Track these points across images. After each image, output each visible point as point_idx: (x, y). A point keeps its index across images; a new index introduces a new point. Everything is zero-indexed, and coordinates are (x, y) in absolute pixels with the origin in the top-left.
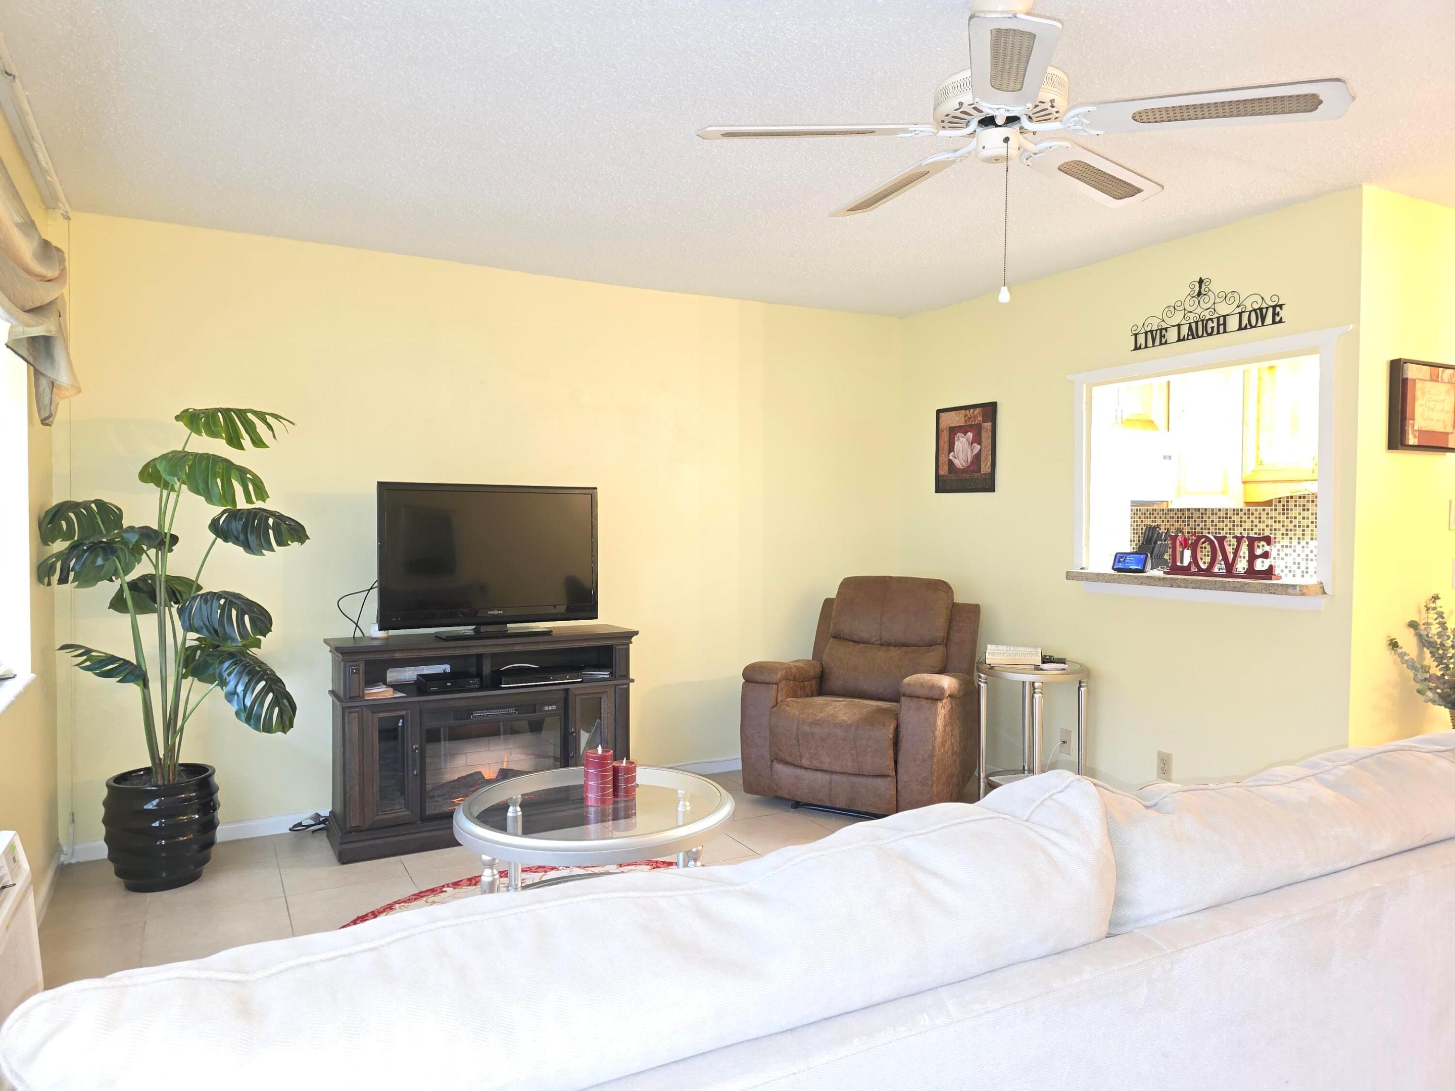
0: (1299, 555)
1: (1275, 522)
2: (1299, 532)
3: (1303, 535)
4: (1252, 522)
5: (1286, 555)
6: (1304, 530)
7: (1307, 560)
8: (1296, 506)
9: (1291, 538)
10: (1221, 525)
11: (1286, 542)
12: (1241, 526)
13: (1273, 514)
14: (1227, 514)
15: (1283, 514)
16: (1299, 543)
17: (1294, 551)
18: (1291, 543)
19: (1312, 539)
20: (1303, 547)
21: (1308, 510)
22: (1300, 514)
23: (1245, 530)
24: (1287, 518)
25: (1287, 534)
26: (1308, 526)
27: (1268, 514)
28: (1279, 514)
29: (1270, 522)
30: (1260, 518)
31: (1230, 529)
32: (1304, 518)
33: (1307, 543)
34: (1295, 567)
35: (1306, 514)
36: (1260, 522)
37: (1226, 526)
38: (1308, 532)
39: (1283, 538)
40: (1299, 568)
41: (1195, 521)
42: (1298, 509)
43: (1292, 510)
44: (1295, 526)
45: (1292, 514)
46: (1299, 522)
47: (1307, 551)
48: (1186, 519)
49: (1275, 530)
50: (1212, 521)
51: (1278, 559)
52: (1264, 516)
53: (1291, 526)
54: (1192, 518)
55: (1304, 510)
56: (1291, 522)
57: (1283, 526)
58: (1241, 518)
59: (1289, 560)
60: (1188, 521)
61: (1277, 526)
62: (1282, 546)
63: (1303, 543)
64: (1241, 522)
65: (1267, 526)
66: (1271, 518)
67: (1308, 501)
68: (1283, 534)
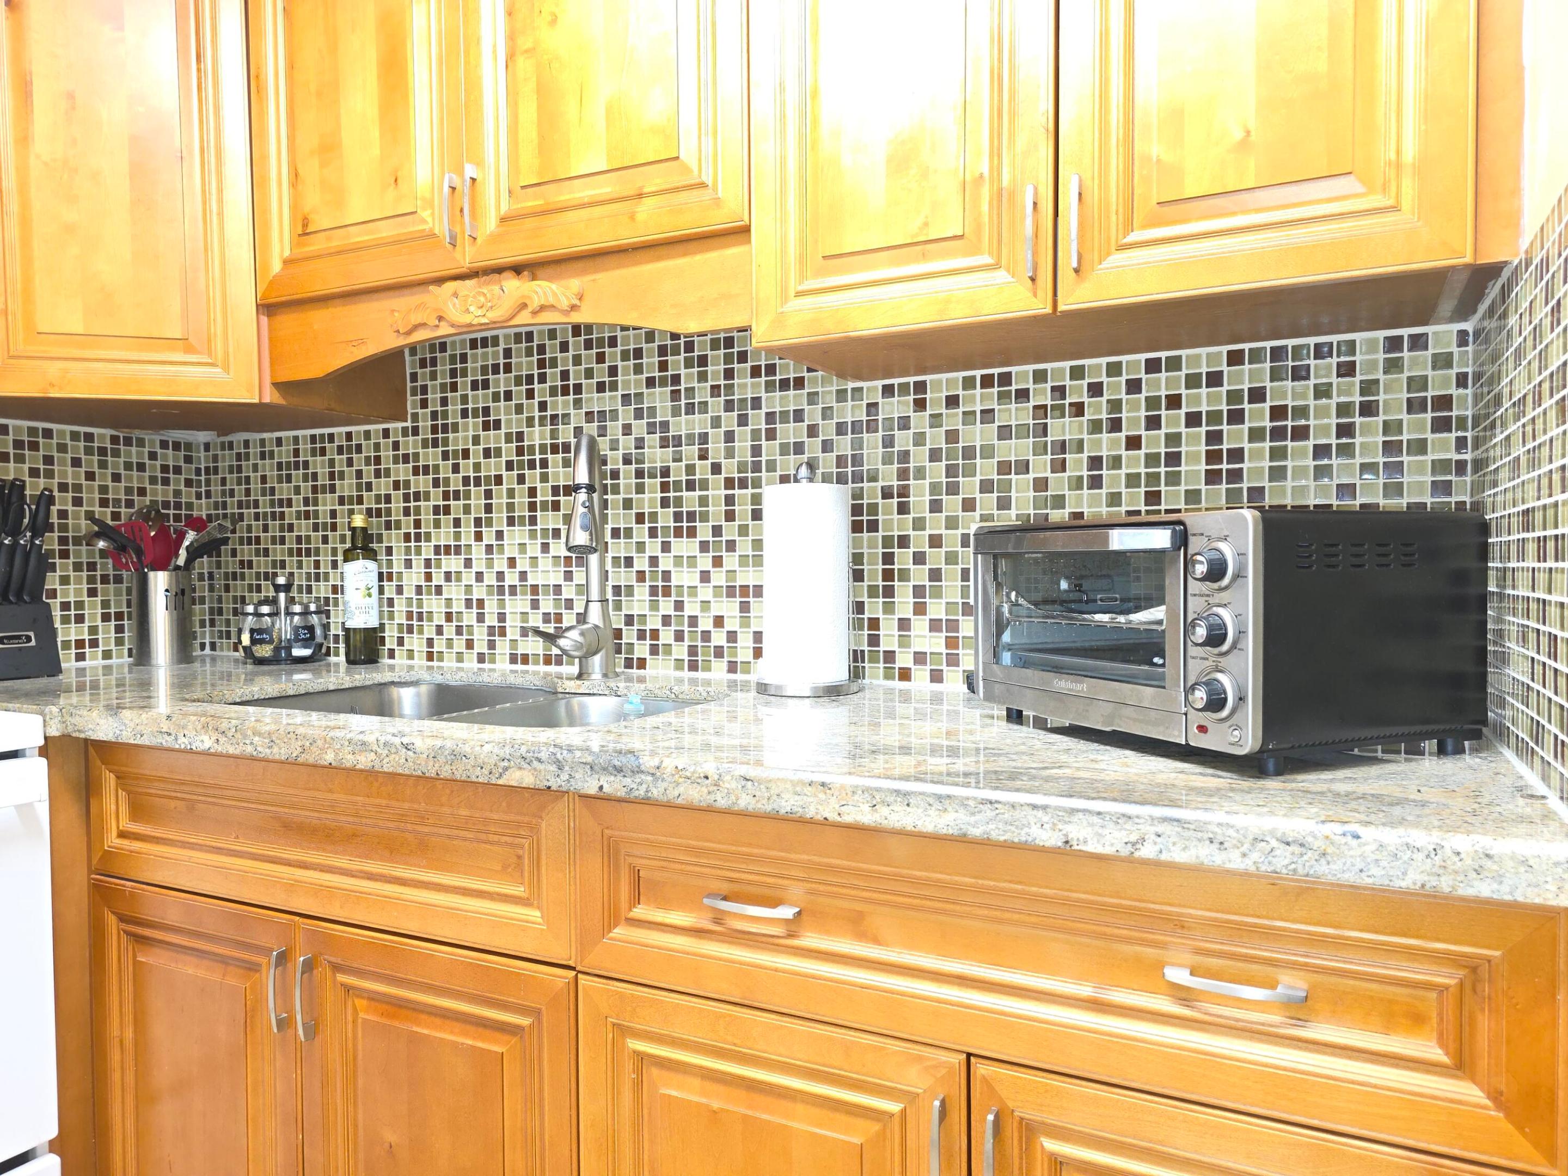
0: (479, 576)
1: (416, 471)
2: (477, 501)
3: (488, 508)
4: (359, 474)
5: (448, 576)
6: (488, 494)
7: (501, 590)
8: (465, 413)
9: (457, 523)
10: (284, 492)
11: (444, 536)
12: (333, 489)
13: (410, 445)
14: (296, 453)
15: (435, 444)
16: (479, 537)
17: (468, 563)
18: (457, 536)
19: (511, 522)
20: (489, 549)
21: (497, 425)
22: (476, 441)
23: (341, 501)
24: (445, 456)
25: (447, 510)
26: (499, 480)
27: (396, 446)
28: (425, 444)
29: (402, 472)
30: (378, 460)
31: (306, 502)
32: (487, 453)
33: (500, 535)
34: (470, 618)
35: (492, 439)
36: (378, 474)
37: (297, 490)
38: (501, 500)
39: (437, 525)
40: (481, 618)
41: (224, 482)
42: (472, 425)
43: (455, 428)
44: (466, 481)
45: (458, 441)
46: (477, 467)
47: (500, 564)
48: (203, 478)
49: (417, 496)
50: (264, 479)
51: (429, 593)
52: (387, 454)
53: (456, 483)
54: (216, 471)
55: (486, 426)
56: (456, 469)
57: (436, 483)
58: (332, 463)
59: (454, 592)
60: (208, 482)
61: (422, 483)
62: (437, 549)
63: (489, 537)
64: (332, 476)
65: (396, 486)
66: (406, 458)
67: (496, 397)
68: (436, 510)
